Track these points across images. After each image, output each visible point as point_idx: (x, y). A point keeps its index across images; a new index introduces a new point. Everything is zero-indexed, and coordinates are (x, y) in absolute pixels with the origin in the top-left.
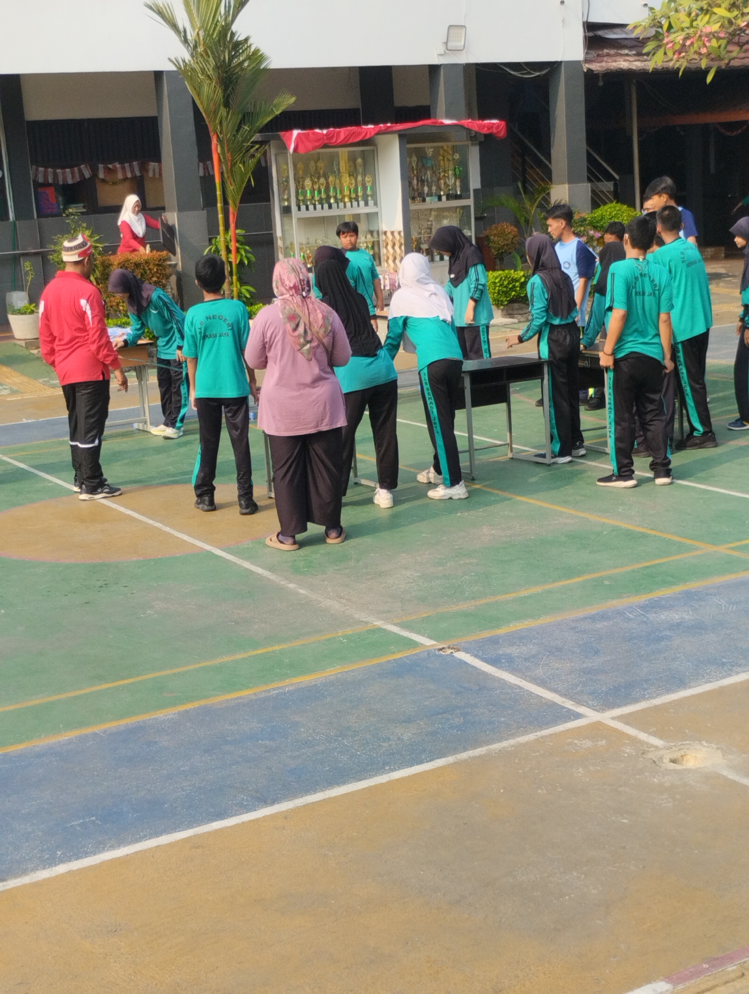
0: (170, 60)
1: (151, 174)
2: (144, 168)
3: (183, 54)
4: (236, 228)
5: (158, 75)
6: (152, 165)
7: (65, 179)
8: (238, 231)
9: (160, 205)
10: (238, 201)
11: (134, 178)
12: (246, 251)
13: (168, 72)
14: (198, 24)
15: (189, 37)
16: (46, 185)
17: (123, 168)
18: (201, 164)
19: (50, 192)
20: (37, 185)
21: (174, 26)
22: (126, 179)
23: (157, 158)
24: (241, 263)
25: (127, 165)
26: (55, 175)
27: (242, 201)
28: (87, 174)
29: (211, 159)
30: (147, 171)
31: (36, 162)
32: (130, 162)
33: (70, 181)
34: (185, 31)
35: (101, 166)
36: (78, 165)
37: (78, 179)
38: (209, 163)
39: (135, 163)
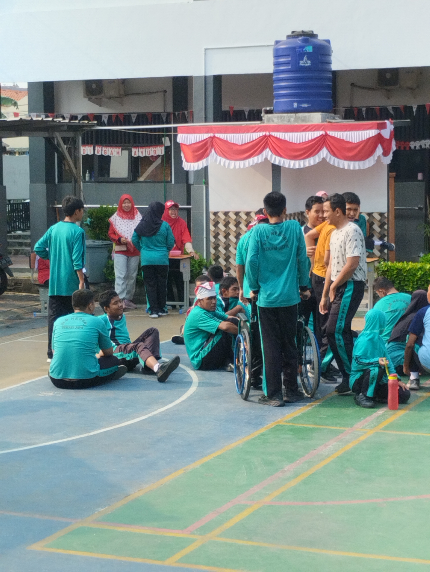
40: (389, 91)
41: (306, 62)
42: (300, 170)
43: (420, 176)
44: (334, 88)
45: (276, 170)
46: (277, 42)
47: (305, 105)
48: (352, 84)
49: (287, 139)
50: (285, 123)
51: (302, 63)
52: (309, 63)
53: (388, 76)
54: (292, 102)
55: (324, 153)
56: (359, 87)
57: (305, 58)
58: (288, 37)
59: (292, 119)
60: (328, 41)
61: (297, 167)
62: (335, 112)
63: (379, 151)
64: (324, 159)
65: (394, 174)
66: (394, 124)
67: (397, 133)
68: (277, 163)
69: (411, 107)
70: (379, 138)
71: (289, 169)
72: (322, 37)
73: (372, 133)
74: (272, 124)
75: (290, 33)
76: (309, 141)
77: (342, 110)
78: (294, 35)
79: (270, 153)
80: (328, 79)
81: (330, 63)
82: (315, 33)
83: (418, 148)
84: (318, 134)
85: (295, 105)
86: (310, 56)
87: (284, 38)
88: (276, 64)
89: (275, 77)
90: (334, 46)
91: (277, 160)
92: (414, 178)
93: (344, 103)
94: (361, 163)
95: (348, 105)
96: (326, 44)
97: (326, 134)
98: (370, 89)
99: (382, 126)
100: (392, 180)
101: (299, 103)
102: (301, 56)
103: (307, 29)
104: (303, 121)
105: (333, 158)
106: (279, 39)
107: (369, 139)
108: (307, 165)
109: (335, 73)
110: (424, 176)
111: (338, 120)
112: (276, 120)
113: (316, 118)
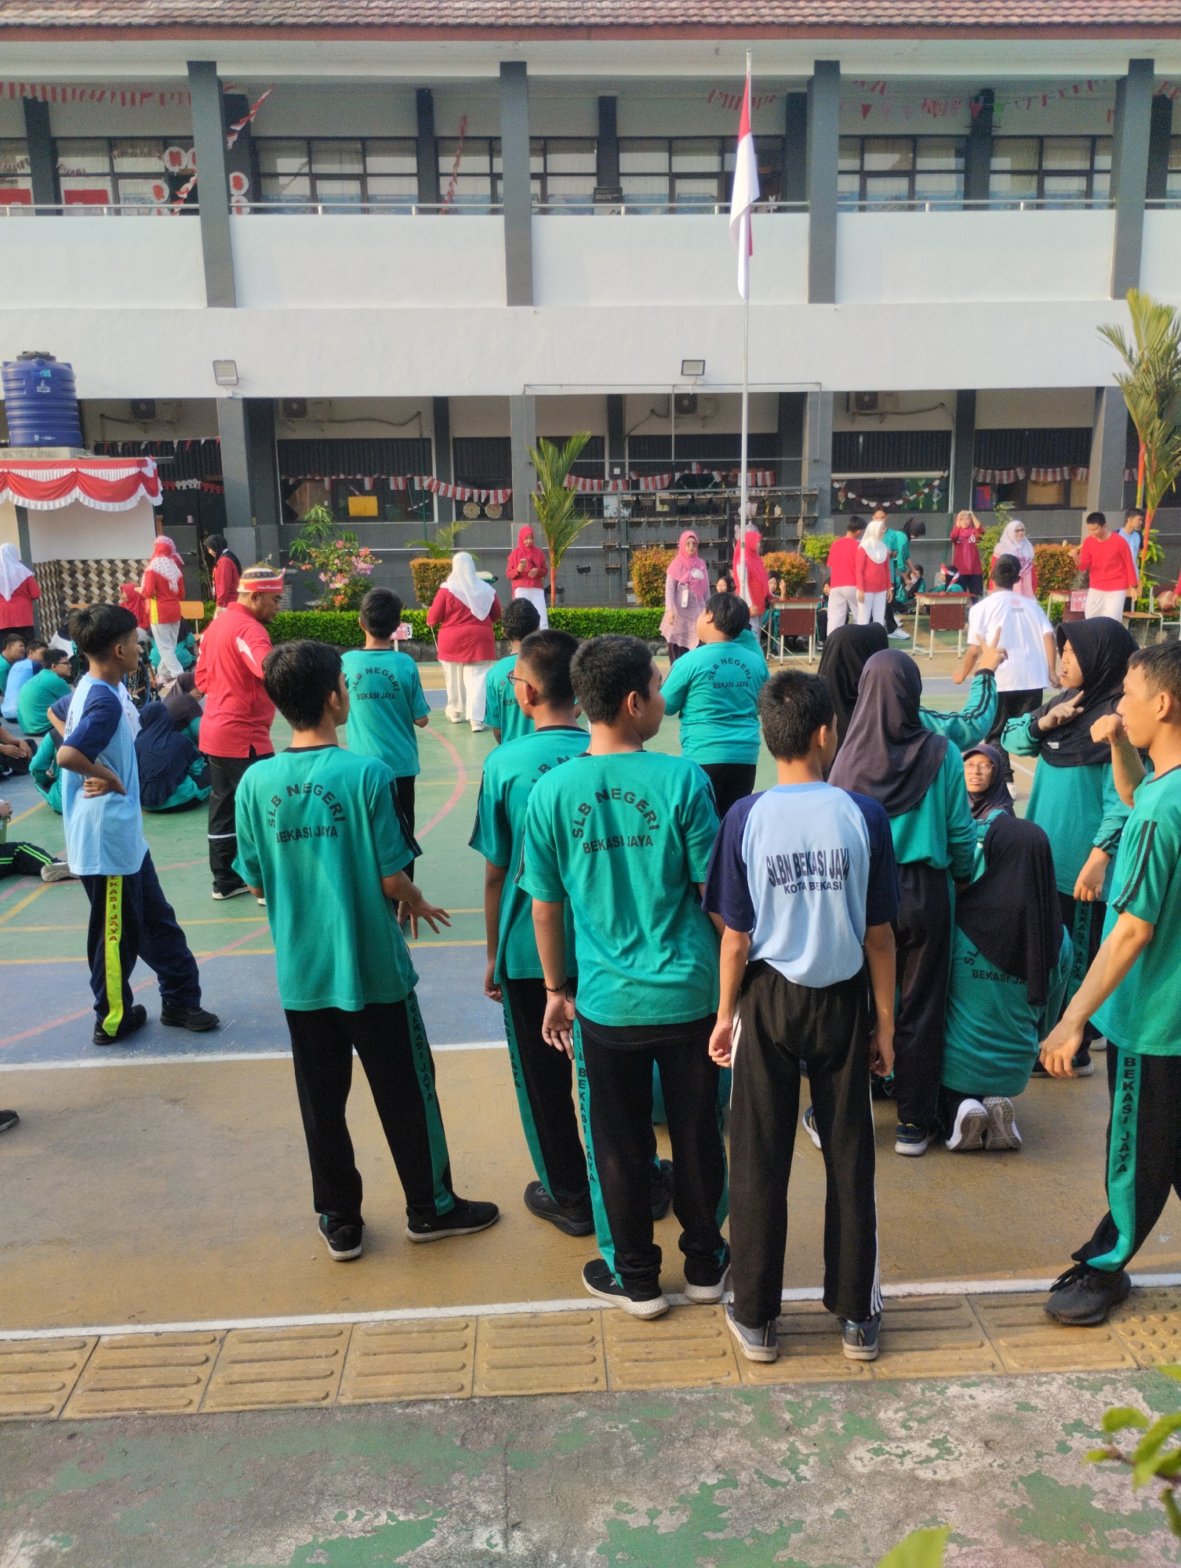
0: (1114, 375)
1: (1079, 478)
2: (1073, 472)
3: (1127, 370)
4: (1152, 527)
5: (1099, 391)
6: (1081, 470)
7: (1001, 480)
8: (1152, 531)
9: (1083, 505)
10: (1156, 504)
11: (1063, 481)
12: (1157, 549)
13: (1111, 389)
14: (1144, 345)
15: (1134, 356)
16: (984, 484)
17: (1054, 472)
18: (1127, 471)
19: (987, 491)
20: (977, 484)
21: (1121, 346)
22: (1054, 482)
23: (1086, 463)
24: (1151, 559)
25: (1058, 470)
26: (993, 477)
27: (1160, 505)
28: (1021, 476)
29: (1137, 466)
30: (1075, 475)
31: (978, 465)
32: (1061, 467)
33: (1005, 482)
34: (1131, 351)
35: (1034, 470)
36: (1015, 469)
37: (1012, 480)
38: (1134, 470)
39: (1065, 468)
40: (145, 423)
41: (43, 389)
42: (50, 512)
43: (190, 519)
44: (81, 418)
45: (21, 512)
46: (6, 364)
47: (49, 438)
48: (102, 416)
49: (30, 476)
50: (26, 458)
51: (39, 389)
52: (48, 390)
53: (143, 407)
54: (32, 435)
55: (77, 493)
56: (110, 419)
57: (42, 384)
58: (19, 358)
59: (35, 454)
60: (69, 365)
61: (45, 508)
62: (85, 446)
63: (142, 490)
64: (77, 500)
65: (161, 517)
66: (156, 461)
67: (161, 471)
68: (20, 504)
69: (171, 443)
70: (140, 478)
71: (36, 512)
72: (60, 359)
73: (133, 471)
74: (9, 459)
75: (20, 354)
76: (58, 480)
77: (92, 444)
78: (27, 356)
79: (11, 493)
80: (74, 409)
81: (73, 390)
82: (52, 354)
83: (184, 488)
84: (66, 472)
85: (37, 438)
86: (48, 381)
87: (13, 359)
88: (7, 390)
89: (7, 404)
90: (77, 371)
91: (21, 501)
92: (184, 522)
93: (94, 437)
94: (122, 504)
95: (99, 439)
96: (66, 368)
97: (78, 472)
98: (123, 421)
99: (143, 464)
100: (160, 523)
101: (41, 435)
102: (38, 380)
103: (41, 349)
104: (48, 456)
105: (87, 498)
106: (7, 360)
107: (128, 478)
108: (58, 506)
109: (80, 402)
110: (194, 517)
111: (90, 456)
112: (14, 455)
113: (64, 453)
